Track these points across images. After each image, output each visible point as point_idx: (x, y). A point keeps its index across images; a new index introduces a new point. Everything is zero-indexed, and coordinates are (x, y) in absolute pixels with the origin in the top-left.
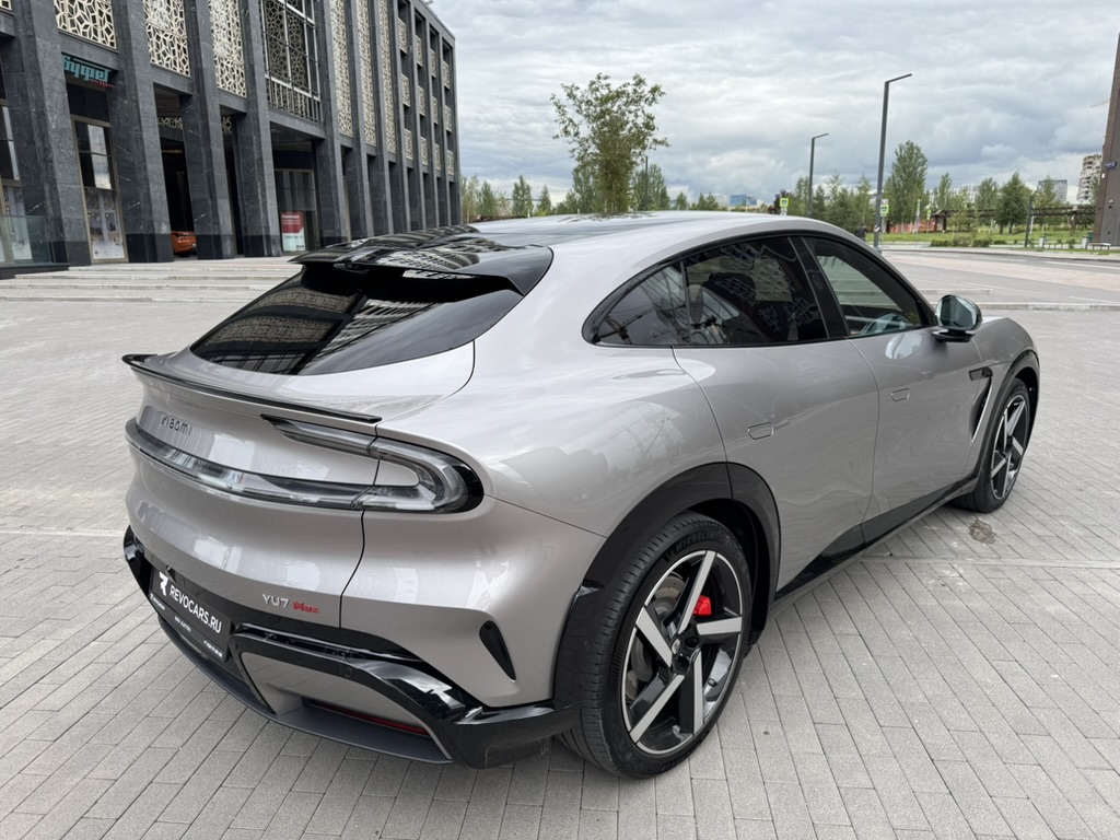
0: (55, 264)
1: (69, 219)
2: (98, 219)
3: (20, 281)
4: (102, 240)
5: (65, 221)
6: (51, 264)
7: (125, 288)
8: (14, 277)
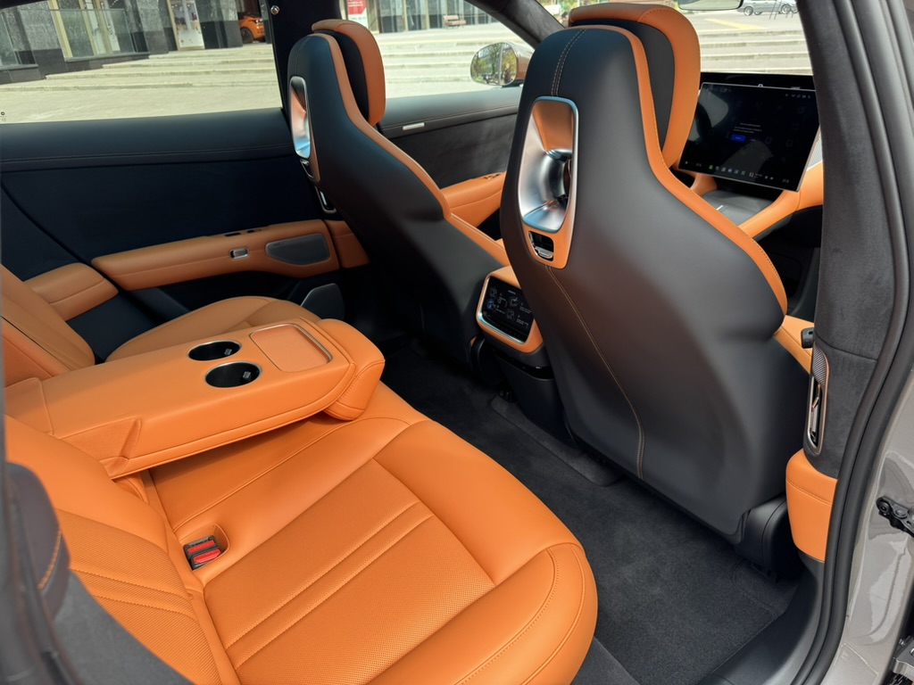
0: (138, 53)
1: (145, 11)
2: (181, 9)
3: (108, 69)
4: (186, 29)
5: (141, 12)
6: (134, 53)
7: (180, 74)
8: (102, 67)
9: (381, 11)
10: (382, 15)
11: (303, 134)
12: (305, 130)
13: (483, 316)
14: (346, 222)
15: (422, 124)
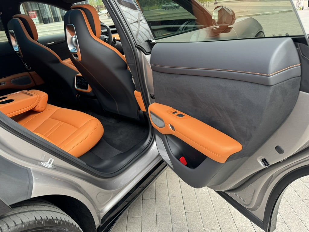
9: (43, 16)
10: (44, 18)
11: (16, 45)
12: (16, 44)
13: (77, 87)
14: (36, 72)
15: (53, 43)
